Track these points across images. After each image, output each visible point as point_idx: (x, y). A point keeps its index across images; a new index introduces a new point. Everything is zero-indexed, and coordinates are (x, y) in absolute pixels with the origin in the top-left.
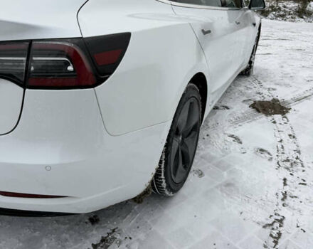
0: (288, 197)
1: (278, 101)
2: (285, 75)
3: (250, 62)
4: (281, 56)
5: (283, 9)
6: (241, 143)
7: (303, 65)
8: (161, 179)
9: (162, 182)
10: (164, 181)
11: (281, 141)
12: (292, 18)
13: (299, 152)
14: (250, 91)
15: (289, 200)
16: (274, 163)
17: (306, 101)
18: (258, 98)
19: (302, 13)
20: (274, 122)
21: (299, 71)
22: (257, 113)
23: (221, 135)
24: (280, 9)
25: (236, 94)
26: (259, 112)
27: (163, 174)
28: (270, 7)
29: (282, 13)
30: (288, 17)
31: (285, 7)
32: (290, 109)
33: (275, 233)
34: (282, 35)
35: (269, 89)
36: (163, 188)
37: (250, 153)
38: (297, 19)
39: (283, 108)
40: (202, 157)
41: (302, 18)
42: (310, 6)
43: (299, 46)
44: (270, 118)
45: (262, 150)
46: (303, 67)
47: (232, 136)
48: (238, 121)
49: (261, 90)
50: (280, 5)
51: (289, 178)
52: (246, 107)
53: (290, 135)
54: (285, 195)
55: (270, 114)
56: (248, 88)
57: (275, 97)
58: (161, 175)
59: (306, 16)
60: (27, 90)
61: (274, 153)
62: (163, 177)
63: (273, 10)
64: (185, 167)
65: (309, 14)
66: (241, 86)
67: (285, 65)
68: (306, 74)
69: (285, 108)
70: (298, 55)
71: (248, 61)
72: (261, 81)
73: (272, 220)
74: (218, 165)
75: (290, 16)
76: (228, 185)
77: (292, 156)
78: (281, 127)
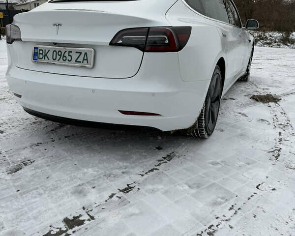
0: (283, 141)
1: (271, 95)
2: (275, 81)
3: (248, 70)
4: (270, 70)
5: (269, 38)
6: (247, 116)
7: (289, 75)
8: (203, 120)
9: (202, 123)
10: (204, 121)
11: (276, 116)
12: (277, 45)
13: (289, 121)
14: (249, 90)
15: (283, 142)
16: (272, 126)
17: (292, 95)
18: (256, 94)
19: (286, 41)
20: (270, 106)
21: (286, 78)
22: (256, 102)
23: (232, 113)
24: (266, 38)
25: (239, 92)
26: (258, 101)
27: (203, 117)
28: (258, 36)
29: (268, 41)
30: (274, 44)
31: (271, 36)
32: (281, 99)
33: (276, 155)
34: (270, 56)
35: (263, 89)
36: (202, 127)
37: (254, 121)
38: (282, 45)
39: (275, 99)
40: (221, 123)
41: (287, 45)
42: (293, 35)
43: (284, 63)
44: (266, 104)
45: (262, 120)
46: (289, 76)
47: (240, 113)
48: (243, 106)
49: (257, 90)
50: (267, 35)
51: (283, 132)
52: (248, 99)
53: (282, 113)
54: (281, 140)
55: (266, 102)
56: (247, 89)
57: (269, 93)
58: (202, 117)
59: (290, 43)
60: (145, 53)
61: (271, 121)
62: (203, 118)
63: (260, 39)
64: (213, 122)
65: (292, 42)
66: (241, 87)
67: (274, 75)
68: (292, 80)
69: (277, 99)
70: (285, 69)
71: (246, 69)
72: (257, 84)
73: (274, 149)
74: (233, 127)
75: (276, 44)
76: (241, 135)
77: (284, 122)
78: (274, 109)
